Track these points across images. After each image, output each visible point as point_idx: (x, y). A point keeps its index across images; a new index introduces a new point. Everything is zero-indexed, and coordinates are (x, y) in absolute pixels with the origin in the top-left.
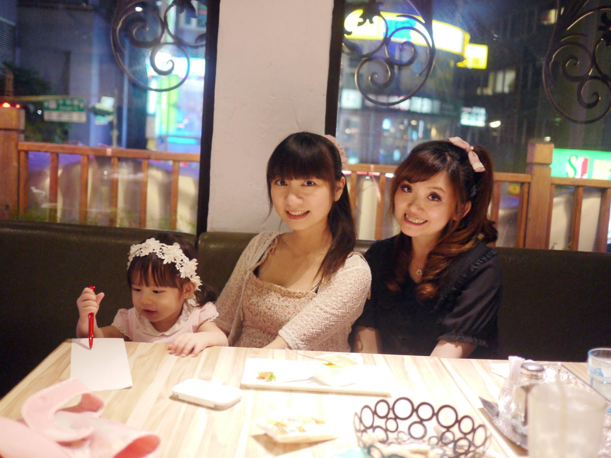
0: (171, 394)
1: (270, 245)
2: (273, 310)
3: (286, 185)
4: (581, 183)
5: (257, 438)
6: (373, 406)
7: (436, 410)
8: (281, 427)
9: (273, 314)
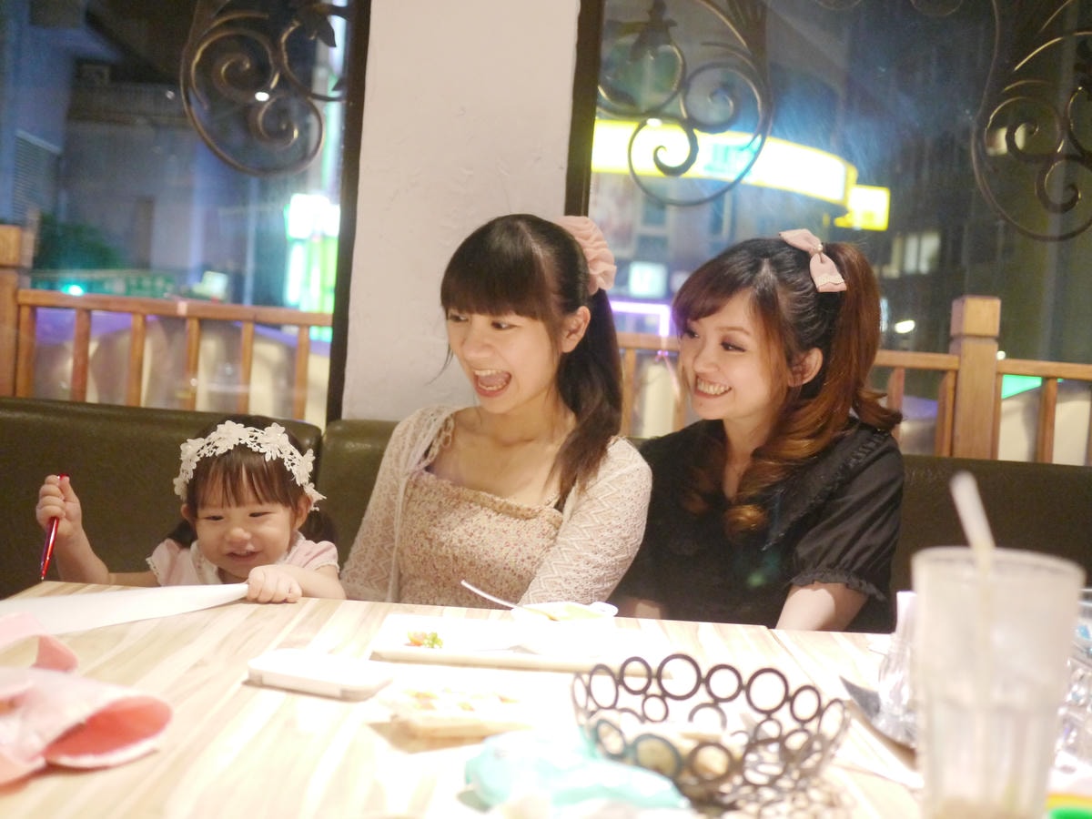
0: (245, 677)
1: (440, 431)
2: (478, 535)
4: (1052, 373)
5: (378, 727)
6: (615, 667)
7: (745, 680)
8: (424, 699)
9: (476, 543)
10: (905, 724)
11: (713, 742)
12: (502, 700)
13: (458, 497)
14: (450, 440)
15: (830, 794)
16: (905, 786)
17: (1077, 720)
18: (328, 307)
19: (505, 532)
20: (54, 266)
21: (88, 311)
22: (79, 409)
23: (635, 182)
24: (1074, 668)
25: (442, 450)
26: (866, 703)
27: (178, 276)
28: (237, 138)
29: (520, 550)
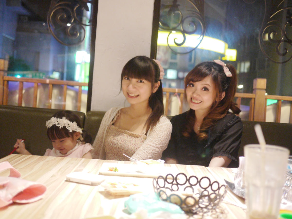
0: (66, 179)
1: (117, 114)
2: (125, 142)
3: (130, 80)
4: (280, 99)
5: (101, 193)
6: (164, 177)
7: (199, 180)
8: (113, 185)
9: (124, 144)
10: (241, 192)
11: (191, 196)
12: (134, 185)
13: (120, 132)
14: (119, 116)
15: (222, 210)
16: (241, 208)
17: (287, 190)
18: (87, 81)
19: (132, 141)
20: (14, 70)
21: (22, 82)
22: (21, 108)
23: (169, 48)
24: (286, 177)
25: (117, 119)
26: (231, 186)
27: (47, 73)
28: (62, 36)
29: (136, 146)
